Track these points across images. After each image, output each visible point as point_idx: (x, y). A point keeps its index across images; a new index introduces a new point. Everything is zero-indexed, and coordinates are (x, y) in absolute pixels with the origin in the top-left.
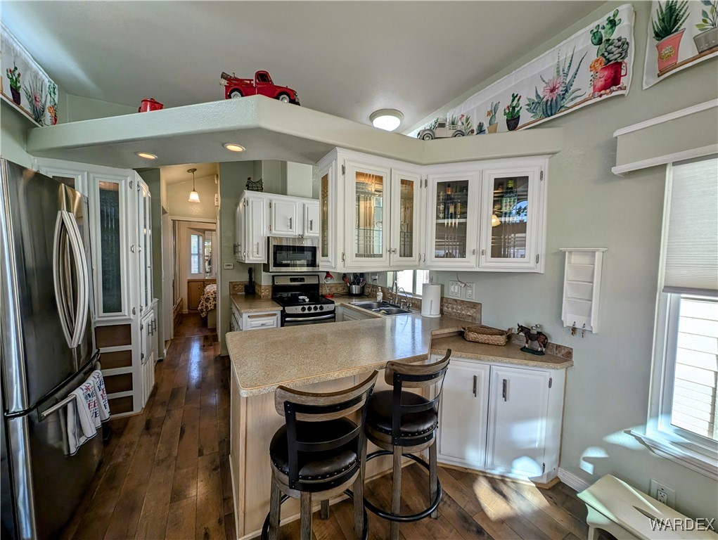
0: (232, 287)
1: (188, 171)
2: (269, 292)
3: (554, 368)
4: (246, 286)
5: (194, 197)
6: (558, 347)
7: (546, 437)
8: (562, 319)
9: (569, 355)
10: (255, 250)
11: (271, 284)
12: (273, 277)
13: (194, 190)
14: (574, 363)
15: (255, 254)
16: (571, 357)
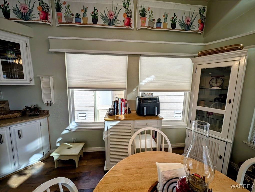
3: (41, 119)
6: (44, 111)
7: (42, 143)
8: (43, 101)
9: (48, 113)
14: (50, 115)
16: (49, 114)
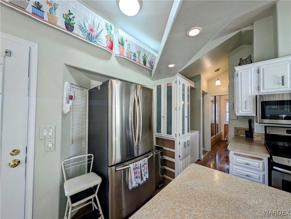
0: (236, 131)
1: (215, 71)
2: (262, 138)
4: (246, 131)
5: (218, 83)
10: (244, 106)
11: (264, 132)
12: (266, 127)
13: (218, 80)
15: (244, 109)
